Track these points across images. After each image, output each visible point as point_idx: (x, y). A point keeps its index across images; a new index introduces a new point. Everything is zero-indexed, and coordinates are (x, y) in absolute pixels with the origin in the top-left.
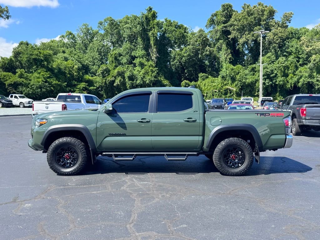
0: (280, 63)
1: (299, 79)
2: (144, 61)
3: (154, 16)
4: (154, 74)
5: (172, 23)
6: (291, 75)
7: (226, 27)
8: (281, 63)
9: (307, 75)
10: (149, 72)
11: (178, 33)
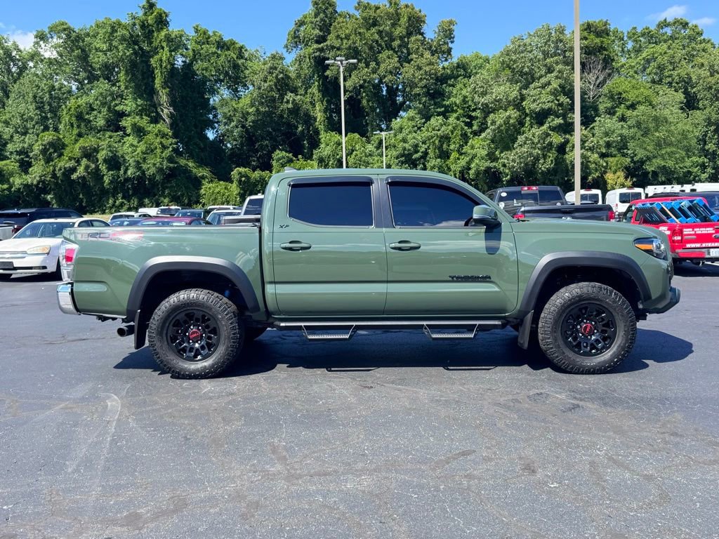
0: (430, 130)
1: (469, 163)
2: (143, 122)
3: (162, 21)
4: (167, 153)
5: (209, 37)
6: (454, 155)
7: (321, 50)
8: (434, 130)
9: (484, 153)
10: (156, 148)
11: (222, 58)
